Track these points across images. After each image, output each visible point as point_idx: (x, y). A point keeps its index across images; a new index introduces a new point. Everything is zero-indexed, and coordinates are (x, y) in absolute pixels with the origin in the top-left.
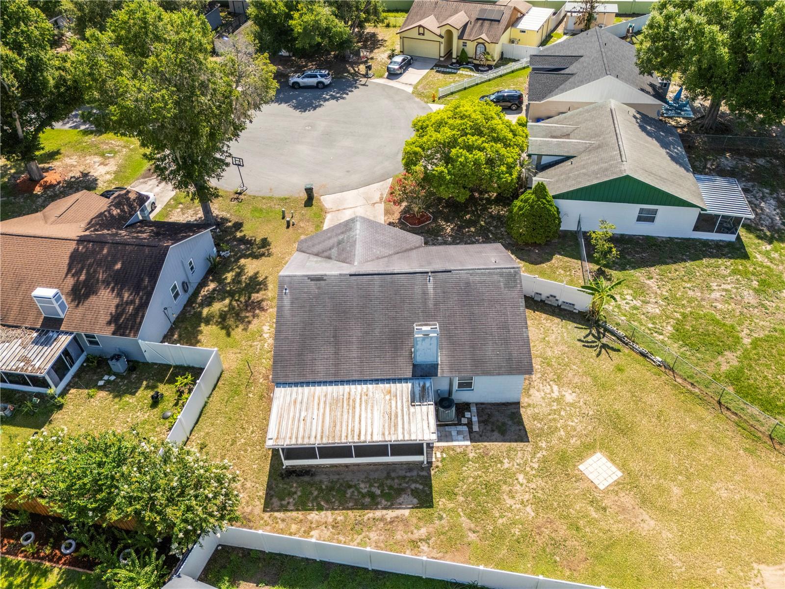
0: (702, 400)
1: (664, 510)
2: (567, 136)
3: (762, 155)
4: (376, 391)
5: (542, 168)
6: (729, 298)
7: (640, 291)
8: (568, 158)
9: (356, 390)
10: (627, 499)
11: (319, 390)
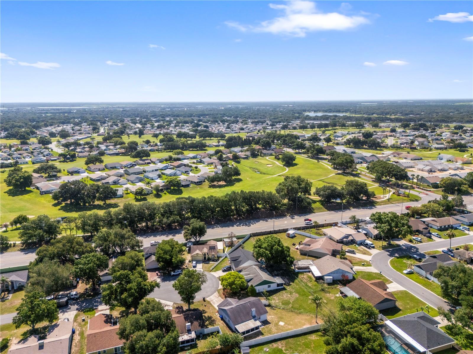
0: (289, 312)
1: (291, 325)
2: (249, 274)
3: (281, 270)
4: (249, 322)
5: (249, 282)
6: (287, 297)
7: (274, 299)
8: (252, 279)
9: (246, 322)
10: (287, 325)
11: (241, 324)
